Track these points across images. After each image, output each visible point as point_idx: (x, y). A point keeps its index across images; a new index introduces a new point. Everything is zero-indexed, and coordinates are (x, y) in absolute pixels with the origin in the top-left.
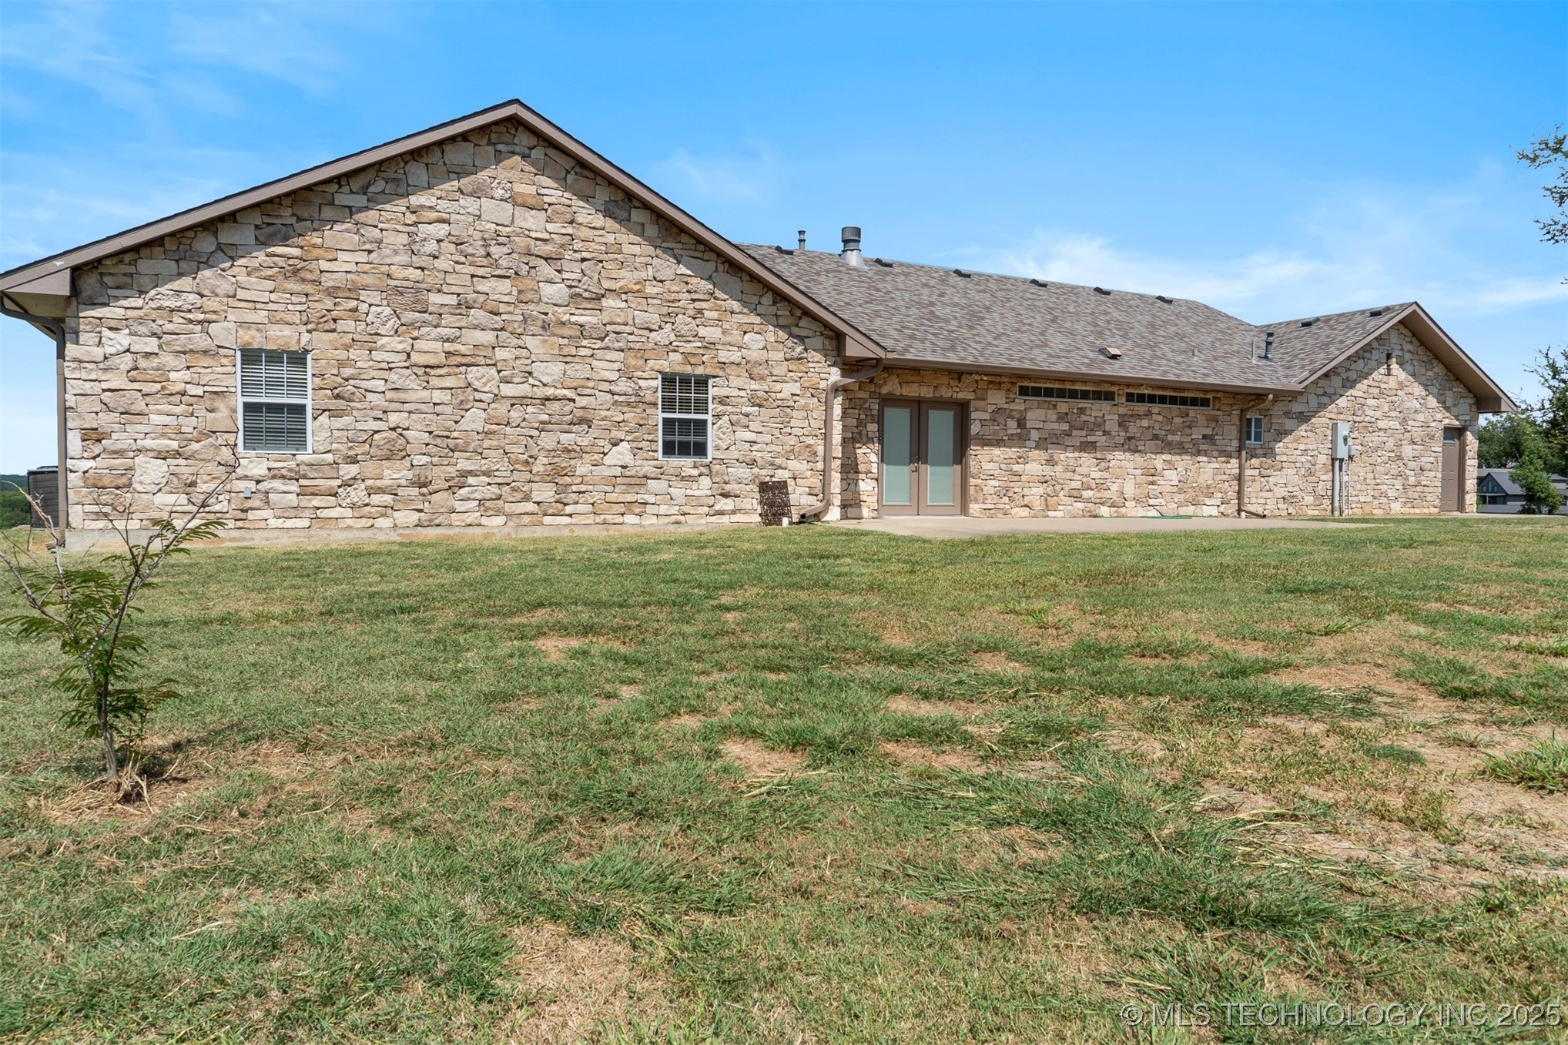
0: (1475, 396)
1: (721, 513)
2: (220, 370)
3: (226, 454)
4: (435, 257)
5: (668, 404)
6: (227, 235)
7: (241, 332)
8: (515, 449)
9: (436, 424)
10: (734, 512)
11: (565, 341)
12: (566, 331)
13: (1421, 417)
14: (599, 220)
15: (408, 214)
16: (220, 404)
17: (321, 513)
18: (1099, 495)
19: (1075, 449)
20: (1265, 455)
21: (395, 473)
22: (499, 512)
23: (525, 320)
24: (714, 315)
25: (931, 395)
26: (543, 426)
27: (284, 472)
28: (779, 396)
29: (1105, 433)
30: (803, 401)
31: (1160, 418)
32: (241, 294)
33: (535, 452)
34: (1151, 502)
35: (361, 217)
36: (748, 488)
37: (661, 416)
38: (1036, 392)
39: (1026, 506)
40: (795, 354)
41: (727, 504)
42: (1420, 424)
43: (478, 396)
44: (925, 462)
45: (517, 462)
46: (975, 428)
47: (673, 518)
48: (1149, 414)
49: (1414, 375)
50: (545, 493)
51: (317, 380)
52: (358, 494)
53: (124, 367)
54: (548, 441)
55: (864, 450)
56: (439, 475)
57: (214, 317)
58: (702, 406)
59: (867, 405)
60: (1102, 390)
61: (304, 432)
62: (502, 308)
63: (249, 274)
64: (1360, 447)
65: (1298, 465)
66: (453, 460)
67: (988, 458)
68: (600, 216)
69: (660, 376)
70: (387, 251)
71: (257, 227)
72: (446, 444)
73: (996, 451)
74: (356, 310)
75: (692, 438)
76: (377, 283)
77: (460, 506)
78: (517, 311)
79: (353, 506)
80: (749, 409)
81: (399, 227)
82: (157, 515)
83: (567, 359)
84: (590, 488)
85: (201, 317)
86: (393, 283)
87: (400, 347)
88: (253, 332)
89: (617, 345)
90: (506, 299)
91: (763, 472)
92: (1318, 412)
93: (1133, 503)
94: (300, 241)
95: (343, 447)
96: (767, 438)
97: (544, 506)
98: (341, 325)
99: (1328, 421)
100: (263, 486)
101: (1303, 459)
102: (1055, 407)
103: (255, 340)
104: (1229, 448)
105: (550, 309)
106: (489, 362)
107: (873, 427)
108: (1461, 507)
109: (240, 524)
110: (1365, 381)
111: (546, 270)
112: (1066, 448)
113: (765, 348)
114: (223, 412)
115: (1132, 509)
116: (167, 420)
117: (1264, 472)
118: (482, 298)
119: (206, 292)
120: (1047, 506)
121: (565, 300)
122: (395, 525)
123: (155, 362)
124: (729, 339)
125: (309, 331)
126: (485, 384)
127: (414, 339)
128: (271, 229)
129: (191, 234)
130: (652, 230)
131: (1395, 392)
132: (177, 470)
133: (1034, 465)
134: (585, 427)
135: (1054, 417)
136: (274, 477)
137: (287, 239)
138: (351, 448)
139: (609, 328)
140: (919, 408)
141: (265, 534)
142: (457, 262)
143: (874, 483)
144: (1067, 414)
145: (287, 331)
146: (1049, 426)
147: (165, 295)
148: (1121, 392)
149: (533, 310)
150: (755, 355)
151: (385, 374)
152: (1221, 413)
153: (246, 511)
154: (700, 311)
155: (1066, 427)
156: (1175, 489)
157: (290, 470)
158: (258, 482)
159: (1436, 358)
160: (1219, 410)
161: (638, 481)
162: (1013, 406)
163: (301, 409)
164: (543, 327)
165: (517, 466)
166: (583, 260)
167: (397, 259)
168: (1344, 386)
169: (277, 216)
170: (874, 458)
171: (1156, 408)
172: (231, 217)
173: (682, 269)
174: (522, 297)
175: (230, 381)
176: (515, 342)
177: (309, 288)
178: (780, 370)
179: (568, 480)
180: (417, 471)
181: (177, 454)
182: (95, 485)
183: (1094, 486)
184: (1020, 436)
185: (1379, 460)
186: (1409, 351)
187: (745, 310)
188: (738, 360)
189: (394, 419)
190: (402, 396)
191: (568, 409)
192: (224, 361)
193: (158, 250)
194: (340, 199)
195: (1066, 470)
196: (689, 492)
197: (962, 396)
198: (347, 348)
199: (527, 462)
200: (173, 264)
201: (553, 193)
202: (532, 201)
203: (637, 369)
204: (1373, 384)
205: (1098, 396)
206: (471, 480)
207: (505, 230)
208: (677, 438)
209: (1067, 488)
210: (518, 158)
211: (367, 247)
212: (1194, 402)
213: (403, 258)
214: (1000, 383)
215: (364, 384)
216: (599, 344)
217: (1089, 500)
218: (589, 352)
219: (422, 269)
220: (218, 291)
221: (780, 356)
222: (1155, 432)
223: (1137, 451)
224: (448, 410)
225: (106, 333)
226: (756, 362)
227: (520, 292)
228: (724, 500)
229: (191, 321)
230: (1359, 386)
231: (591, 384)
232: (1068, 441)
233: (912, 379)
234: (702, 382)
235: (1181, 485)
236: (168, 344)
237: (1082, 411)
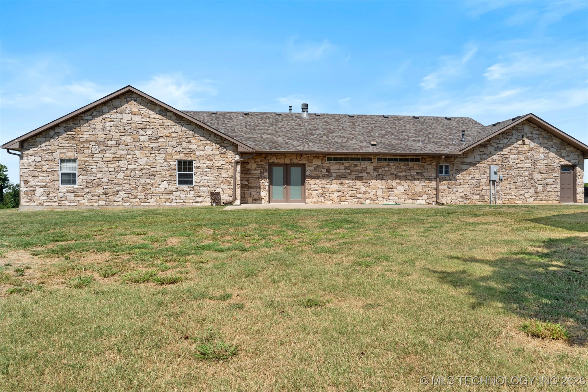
0: (581, 151)
1: (197, 202)
2: (55, 165)
3: (56, 186)
4: (110, 131)
5: (180, 169)
6: (57, 130)
7: (60, 155)
8: (133, 184)
9: (110, 177)
10: (202, 202)
11: (147, 152)
12: (147, 149)
13: (545, 162)
14: (157, 116)
15: (103, 120)
16: (55, 173)
17: (80, 202)
18: (365, 196)
19: (353, 179)
20: (451, 180)
21: (99, 191)
22: (128, 201)
23: (135, 147)
24: (195, 141)
25: (290, 162)
26: (140, 177)
27: (70, 191)
28: (217, 165)
29: (367, 173)
30: (226, 167)
31: (394, 167)
32: (60, 145)
33: (138, 184)
34: (391, 198)
35: (90, 122)
36: (207, 194)
37: (178, 173)
38: (335, 159)
39: (331, 200)
40: (223, 152)
41: (200, 199)
42: (544, 165)
43: (122, 169)
44: (289, 185)
45: (133, 187)
46: (308, 173)
47: (181, 204)
48: (388, 165)
49: (540, 144)
50: (141, 196)
51: (79, 166)
52: (89, 196)
53: (33, 165)
54: (142, 181)
55: (263, 181)
56: (111, 191)
57: (54, 151)
58: (191, 169)
59: (264, 166)
60: (366, 158)
61: (76, 180)
62: (129, 144)
63: (62, 140)
64: (507, 175)
65: (469, 183)
66: (115, 187)
67: (314, 183)
68: (158, 115)
69: (177, 161)
70: (97, 131)
71: (64, 127)
72: (113, 182)
73: (317, 181)
74: (89, 147)
75: (188, 179)
76: (94, 139)
77: (117, 200)
78: (133, 144)
79: (88, 200)
80: (207, 170)
81: (100, 124)
82: (40, 202)
83: (148, 157)
84: (155, 194)
85: (51, 151)
86: (98, 139)
87: (100, 156)
88: (63, 155)
89: (163, 152)
90: (130, 141)
91: (212, 189)
92: (480, 162)
93: (382, 199)
94: (75, 130)
95: (85, 184)
96: (213, 179)
97: (141, 200)
98: (85, 151)
99: (487, 165)
100: (65, 194)
101: (473, 181)
102: (343, 164)
103: (63, 156)
104: (431, 177)
105: (142, 143)
106: (125, 159)
107: (266, 174)
108: (575, 200)
109: (59, 204)
110: (509, 148)
111: (141, 132)
112: (349, 179)
113: (212, 150)
114: (56, 175)
115: (380, 201)
116: (43, 178)
117: (450, 186)
118: (123, 141)
119: (52, 145)
120: (340, 200)
121: (147, 140)
122: (99, 205)
123: (40, 163)
124: (199, 148)
125: (77, 154)
126: (124, 165)
127: (104, 154)
128: (67, 128)
129: (48, 131)
130: (174, 118)
131: (528, 151)
132: (45, 190)
133: (335, 185)
134: (153, 177)
135: (343, 168)
136: (68, 192)
137: (71, 130)
138: (87, 184)
139: (160, 147)
140: (287, 167)
141: (65, 207)
142: (116, 132)
143: (267, 192)
144: (349, 167)
145: (71, 154)
146: (340, 171)
147: (43, 146)
148: (374, 158)
149: (138, 144)
150: (209, 153)
151: (96, 164)
152: (426, 164)
153: (61, 201)
154: (190, 141)
155: (349, 171)
156: (403, 194)
157: (72, 190)
158: (64, 193)
159: (554, 136)
160: (425, 162)
161: (170, 192)
162: (324, 165)
163: (75, 174)
164: (140, 149)
165: (133, 188)
166: (153, 128)
167: (99, 133)
168: (495, 150)
169: (69, 124)
170: (267, 184)
171: (392, 163)
172: (57, 125)
173: (184, 128)
174: (134, 140)
175: (57, 167)
176: (132, 153)
177: (77, 142)
178: (218, 157)
179: (148, 192)
180: (105, 190)
181: (45, 186)
182: (27, 194)
183: (362, 193)
184: (328, 175)
185: (519, 181)
186: (536, 134)
187: (205, 139)
188: (203, 155)
189: (99, 176)
190: (101, 170)
191: (148, 172)
192: (56, 162)
193: (41, 135)
194: (85, 118)
195: (349, 187)
196: (187, 196)
197: (302, 162)
198: (87, 157)
199: (136, 187)
200: (44, 138)
201: (143, 109)
202: (137, 113)
203: (169, 159)
204: (514, 149)
205: (363, 159)
206: (120, 192)
207: (129, 122)
208: (183, 179)
209: (350, 194)
210: (133, 101)
211: (92, 130)
212: (412, 160)
213: (101, 132)
214: (318, 157)
215: (91, 167)
216: (158, 152)
217: (360, 198)
218: (154, 155)
219: (106, 135)
220: (55, 145)
221: (218, 153)
222: (392, 172)
223: (383, 179)
224: (113, 173)
225: (29, 157)
226: (209, 155)
227: (133, 139)
228: (199, 198)
229: (48, 153)
230: (504, 150)
231: (155, 164)
232: (349, 176)
233: (281, 157)
234: (191, 162)
235: (405, 192)
236: (43, 159)
237: (356, 165)
